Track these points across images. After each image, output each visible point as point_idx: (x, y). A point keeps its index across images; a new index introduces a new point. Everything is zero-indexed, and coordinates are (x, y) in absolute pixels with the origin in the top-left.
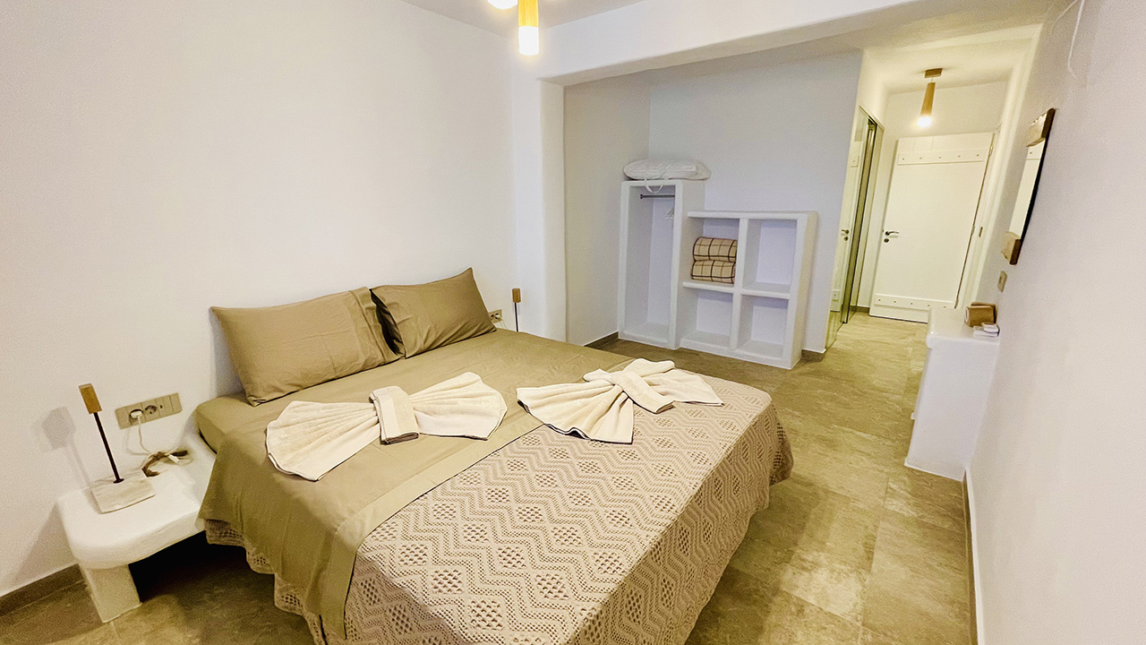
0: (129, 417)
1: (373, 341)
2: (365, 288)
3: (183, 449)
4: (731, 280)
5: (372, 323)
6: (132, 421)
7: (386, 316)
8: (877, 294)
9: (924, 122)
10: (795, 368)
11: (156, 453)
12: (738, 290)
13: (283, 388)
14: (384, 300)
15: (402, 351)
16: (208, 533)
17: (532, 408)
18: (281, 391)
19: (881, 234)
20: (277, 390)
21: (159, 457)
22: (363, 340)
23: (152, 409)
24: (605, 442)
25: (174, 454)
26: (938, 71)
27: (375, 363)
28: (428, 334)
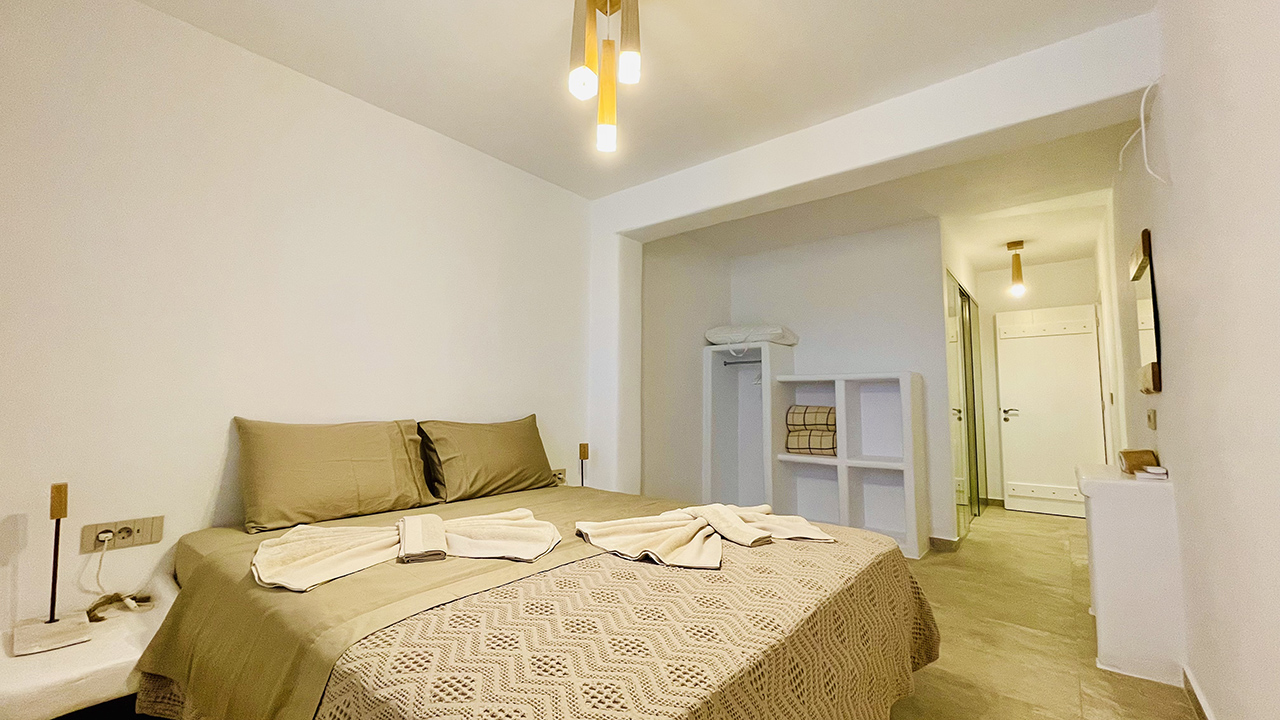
0: (97, 540)
1: (411, 476)
2: (413, 420)
3: (146, 594)
4: (833, 451)
5: (413, 456)
6: (99, 543)
7: (432, 454)
8: (1008, 482)
9: (1017, 291)
10: (924, 558)
11: (112, 594)
12: (842, 462)
13: (292, 515)
14: (431, 433)
15: (443, 495)
16: (139, 696)
17: (593, 536)
18: (287, 518)
19: (999, 413)
20: (286, 517)
21: (115, 599)
22: (401, 476)
23: (127, 532)
24: (685, 568)
25: (134, 599)
26: (1019, 244)
27: (407, 503)
28: (476, 477)
